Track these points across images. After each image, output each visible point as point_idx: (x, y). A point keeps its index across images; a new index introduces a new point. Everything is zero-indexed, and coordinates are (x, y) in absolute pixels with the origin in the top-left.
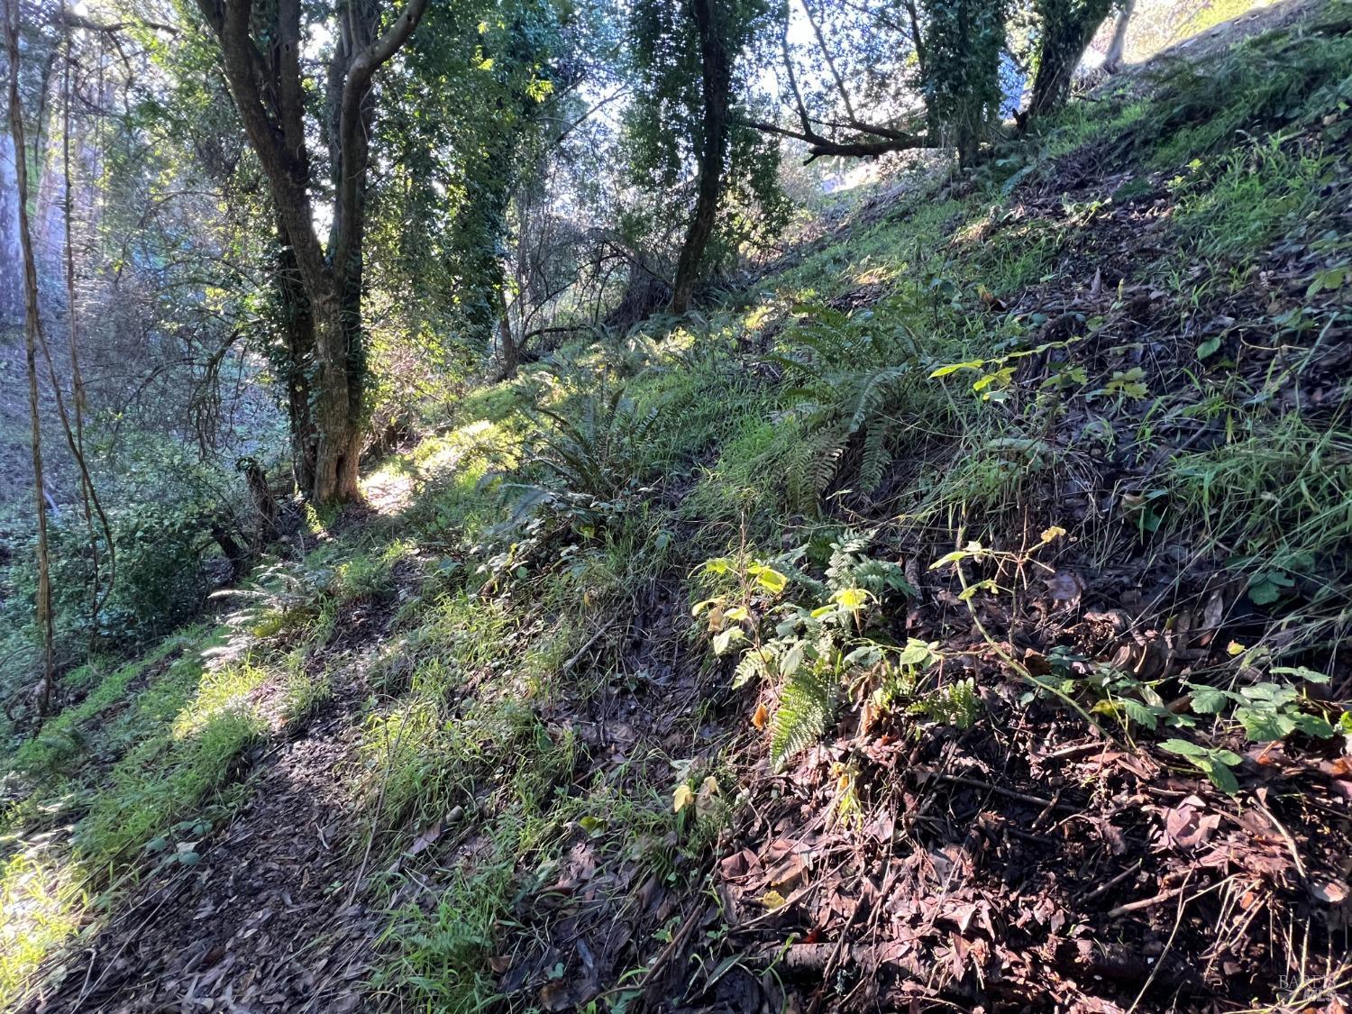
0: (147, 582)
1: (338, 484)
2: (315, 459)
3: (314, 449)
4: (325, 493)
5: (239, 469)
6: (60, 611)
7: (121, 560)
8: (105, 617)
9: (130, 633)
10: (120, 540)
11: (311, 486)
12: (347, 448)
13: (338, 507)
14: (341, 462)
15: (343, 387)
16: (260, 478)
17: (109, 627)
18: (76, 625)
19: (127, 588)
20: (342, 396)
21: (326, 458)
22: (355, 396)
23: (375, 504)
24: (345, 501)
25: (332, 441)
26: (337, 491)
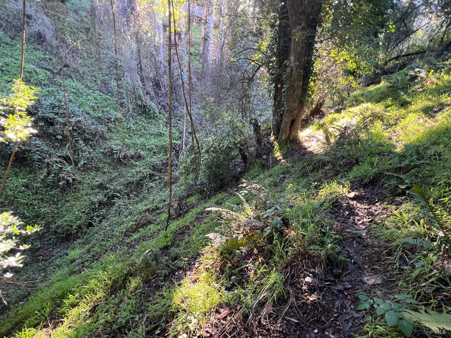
0: (212, 170)
1: (290, 133)
2: (281, 121)
3: (282, 115)
4: (284, 137)
5: (251, 123)
7: (205, 159)
11: (278, 134)
12: (297, 115)
13: (288, 145)
14: (293, 122)
15: (299, 82)
16: (258, 128)
20: (298, 87)
21: (287, 119)
22: (305, 87)
23: (306, 144)
24: (292, 142)
25: (290, 111)
26: (289, 137)
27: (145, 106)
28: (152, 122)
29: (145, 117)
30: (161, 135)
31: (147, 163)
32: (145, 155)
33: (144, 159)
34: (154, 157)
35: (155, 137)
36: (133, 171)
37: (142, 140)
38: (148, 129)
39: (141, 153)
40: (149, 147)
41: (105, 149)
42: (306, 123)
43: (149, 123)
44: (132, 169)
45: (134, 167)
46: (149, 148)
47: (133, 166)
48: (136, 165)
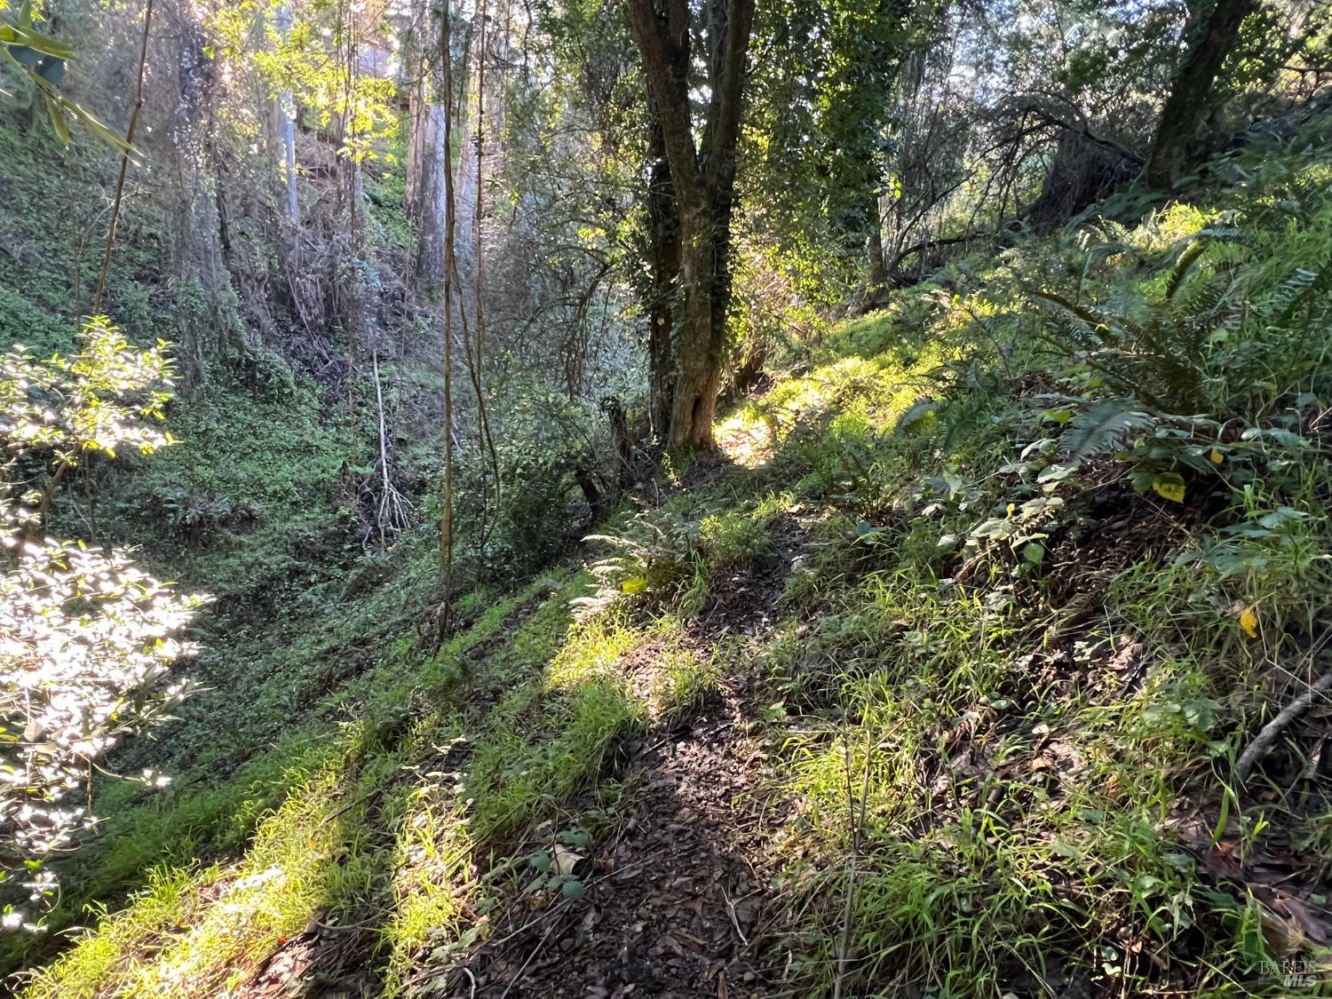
0: (522, 520)
1: (693, 428)
2: (671, 401)
3: (671, 388)
4: (680, 439)
5: (603, 408)
6: (458, 539)
7: (504, 495)
8: (489, 550)
9: (507, 567)
10: (504, 474)
11: (666, 430)
12: (706, 388)
13: (692, 456)
14: (698, 403)
15: (705, 316)
16: (621, 418)
17: (492, 560)
18: (468, 553)
19: (506, 524)
20: (703, 326)
21: (683, 398)
22: (717, 327)
23: (730, 452)
24: (699, 448)
25: (690, 379)
26: (691, 437)
27: (250, 364)
28: (275, 412)
29: (253, 398)
30: (307, 450)
31: (276, 535)
32: (267, 512)
33: (262, 523)
34: (295, 517)
35: (289, 457)
36: (233, 562)
37: (250, 466)
38: (265, 432)
39: (252, 507)
40: (277, 487)
41: (129, 501)
42: (728, 405)
43: (266, 415)
44: (227, 557)
45: (232, 550)
46: (275, 492)
47: (228, 549)
48: (240, 546)
